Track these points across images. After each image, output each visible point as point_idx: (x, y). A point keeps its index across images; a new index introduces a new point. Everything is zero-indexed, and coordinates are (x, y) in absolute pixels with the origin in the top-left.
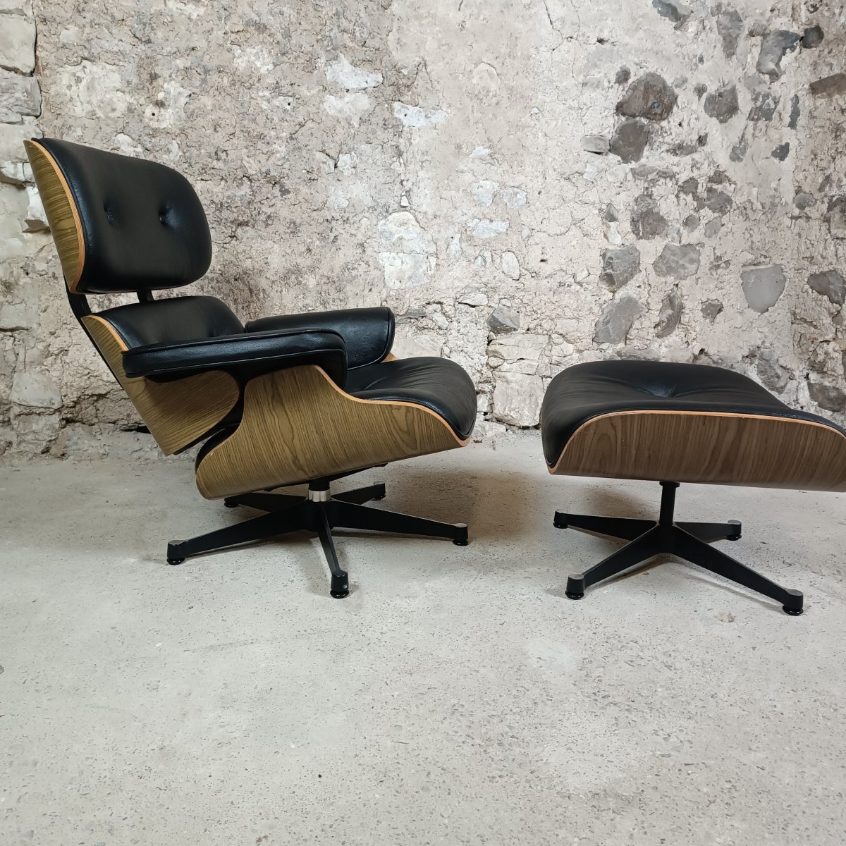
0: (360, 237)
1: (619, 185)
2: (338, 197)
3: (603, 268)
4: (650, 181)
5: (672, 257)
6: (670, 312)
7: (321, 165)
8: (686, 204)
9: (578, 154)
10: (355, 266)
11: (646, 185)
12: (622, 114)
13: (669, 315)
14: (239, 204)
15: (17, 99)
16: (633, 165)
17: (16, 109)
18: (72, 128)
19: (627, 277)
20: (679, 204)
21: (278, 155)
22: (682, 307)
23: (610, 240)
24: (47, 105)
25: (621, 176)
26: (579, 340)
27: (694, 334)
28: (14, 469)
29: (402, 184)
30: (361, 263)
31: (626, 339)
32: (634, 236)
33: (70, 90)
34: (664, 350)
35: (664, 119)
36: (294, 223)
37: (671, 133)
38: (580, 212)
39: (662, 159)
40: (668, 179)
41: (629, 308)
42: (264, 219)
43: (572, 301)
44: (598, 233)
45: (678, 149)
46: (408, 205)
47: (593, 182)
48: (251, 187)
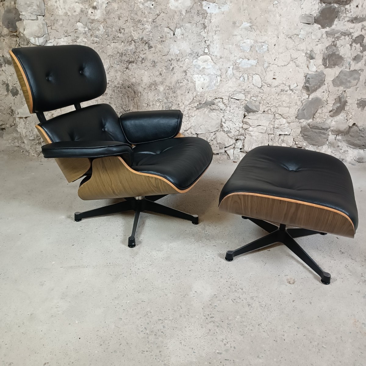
0: (185, 68)
1: (318, 40)
2: (175, 49)
3: (305, 83)
4: (336, 37)
5: (344, 77)
6: (338, 105)
7: (167, 34)
8: (356, 49)
9: (297, 25)
10: (182, 81)
11: (333, 40)
12: (323, 3)
13: (338, 107)
14: (130, 53)
15: (34, 9)
16: (328, 29)
17: (34, 13)
18: (58, 20)
19: (317, 88)
20: (351, 49)
21: (147, 30)
22: (346, 102)
23: (310, 69)
24: (47, 10)
25: (319, 36)
26: (289, 118)
27: (351, 115)
29: (205, 42)
30: (185, 80)
31: (313, 117)
32: (324, 67)
33: (56, 3)
34: (333, 123)
35: (348, 4)
36: (154, 62)
37: (351, 12)
38: (295, 55)
39: (345, 25)
40: (347, 36)
41: (317, 103)
42: (141, 60)
43: (287, 99)
44: (304, 65)
45: (355, 20)
46: (208, 52)
47: (303, 39)
48: (135, 45)
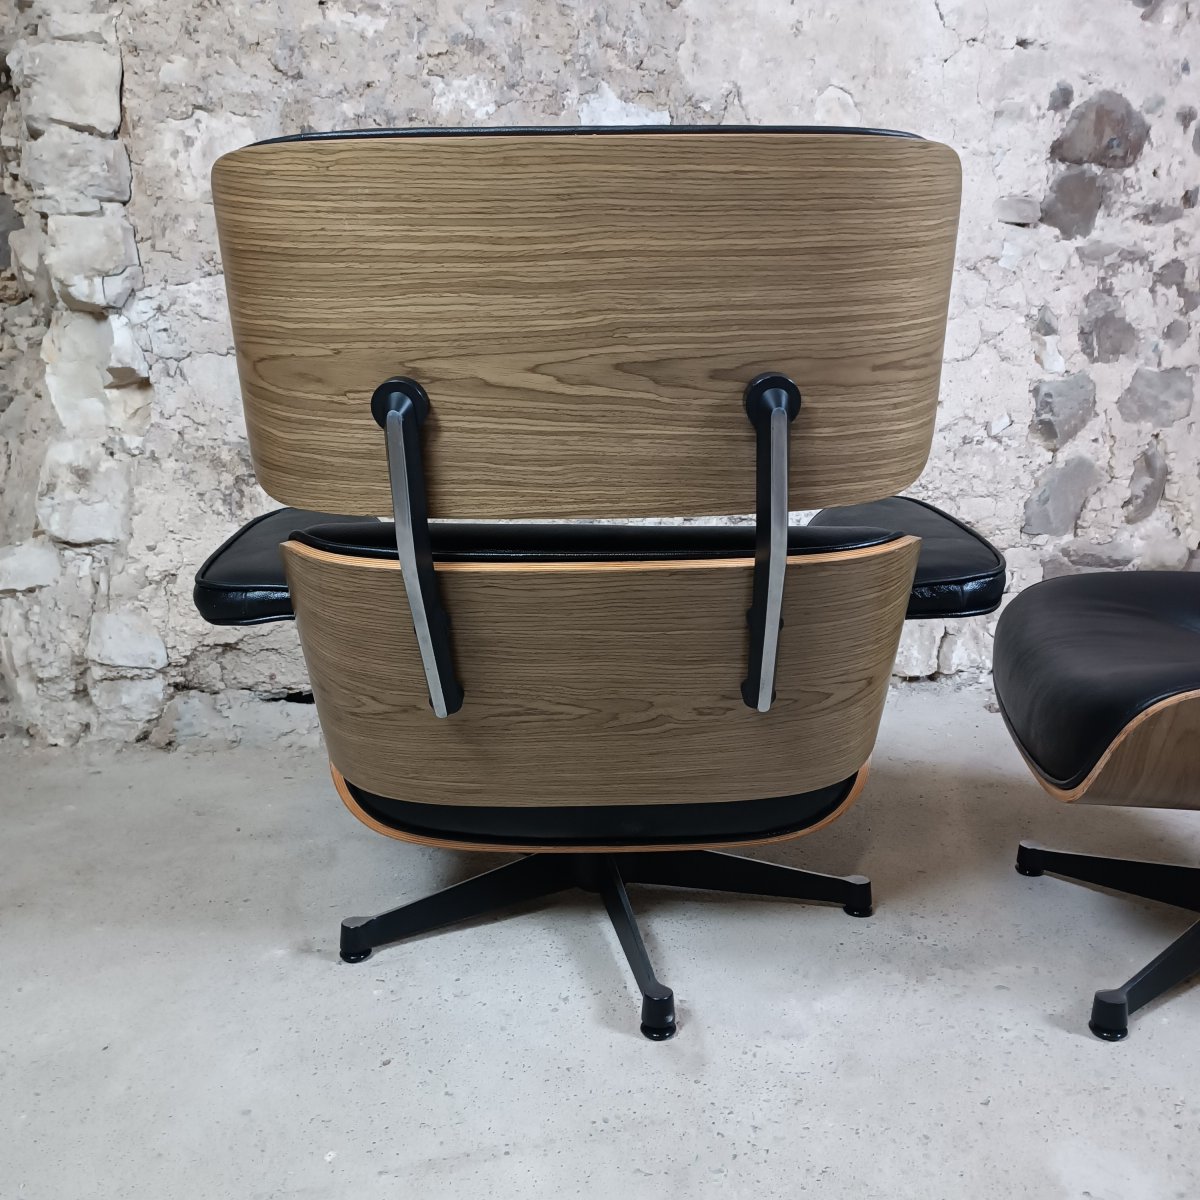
1: (1058, 274)
3: (1036, 411)
4: (1109, 266)
5: (1148, 390)
6: (1148, 480)
8: (1167, 303)
9: (990, 228)
11: (1102, 273)
12: (1060, 160)
13: (1147, 486)
15: (93, 175)
16: (1079, 241)
17: (91, 191)
18: (180, 219)
19: (1076, 425)
20: (1155, 303)
22: (1166, 472)
23: (1046, 366)
24: (140, 183)
25: (1062, 262)
26: (997, 532)
27: (1187, 515)
28: (92, 770)
31: (1076, 527)
32: (1085, 357)
33: (175, 158)
34: (1138, 543)
35: (1129, 165)
37: (1141, 188)
38: (995, 322)
39: (1126, 230)
40: (1137, 263)
41: (1081, 477)
43: (984, 467)
44: (1026, 354)
45: (1153, 214)
47: (1014, 273)
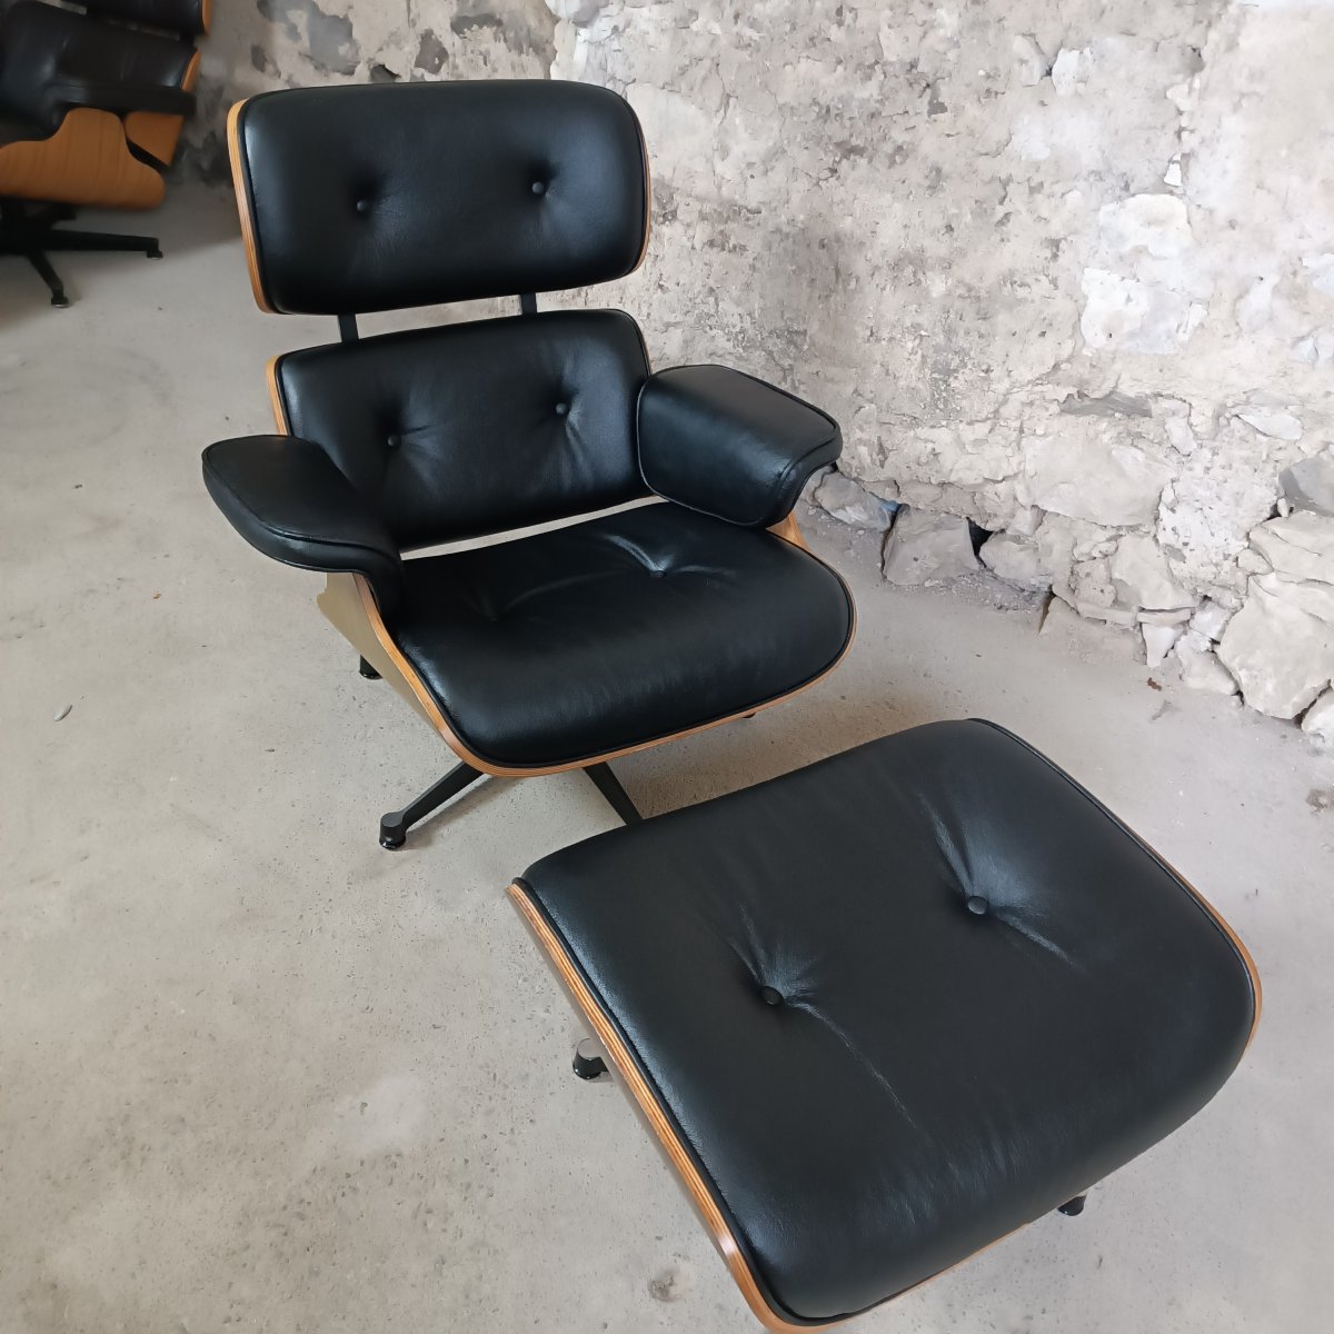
0: (1055, 229)
2: (1033, 138)
7: (1016, 66)
10: (1029, 280)
14: (856, 114)
21: (942, 32)
29: (1179, 137)
30: (1043, 278)
36: (939, 171)
42: (890, 152)
46: (1178, 183)
48: (882, 86)
